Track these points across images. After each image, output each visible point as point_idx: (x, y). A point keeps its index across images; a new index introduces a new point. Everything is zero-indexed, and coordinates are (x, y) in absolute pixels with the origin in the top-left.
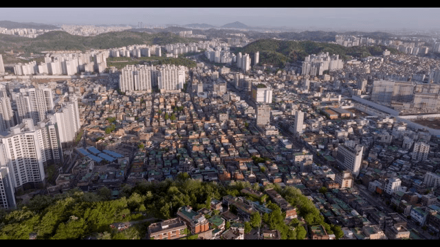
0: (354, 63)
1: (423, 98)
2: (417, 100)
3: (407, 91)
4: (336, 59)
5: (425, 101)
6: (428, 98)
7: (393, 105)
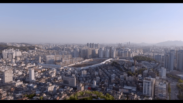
0: (25, 53)
1: (65, 60)
2: (63, 61)
3: (58, 59)
4: (18, 51)
5: (66, 61)
6: (66, 59)
7: (57, 64)
